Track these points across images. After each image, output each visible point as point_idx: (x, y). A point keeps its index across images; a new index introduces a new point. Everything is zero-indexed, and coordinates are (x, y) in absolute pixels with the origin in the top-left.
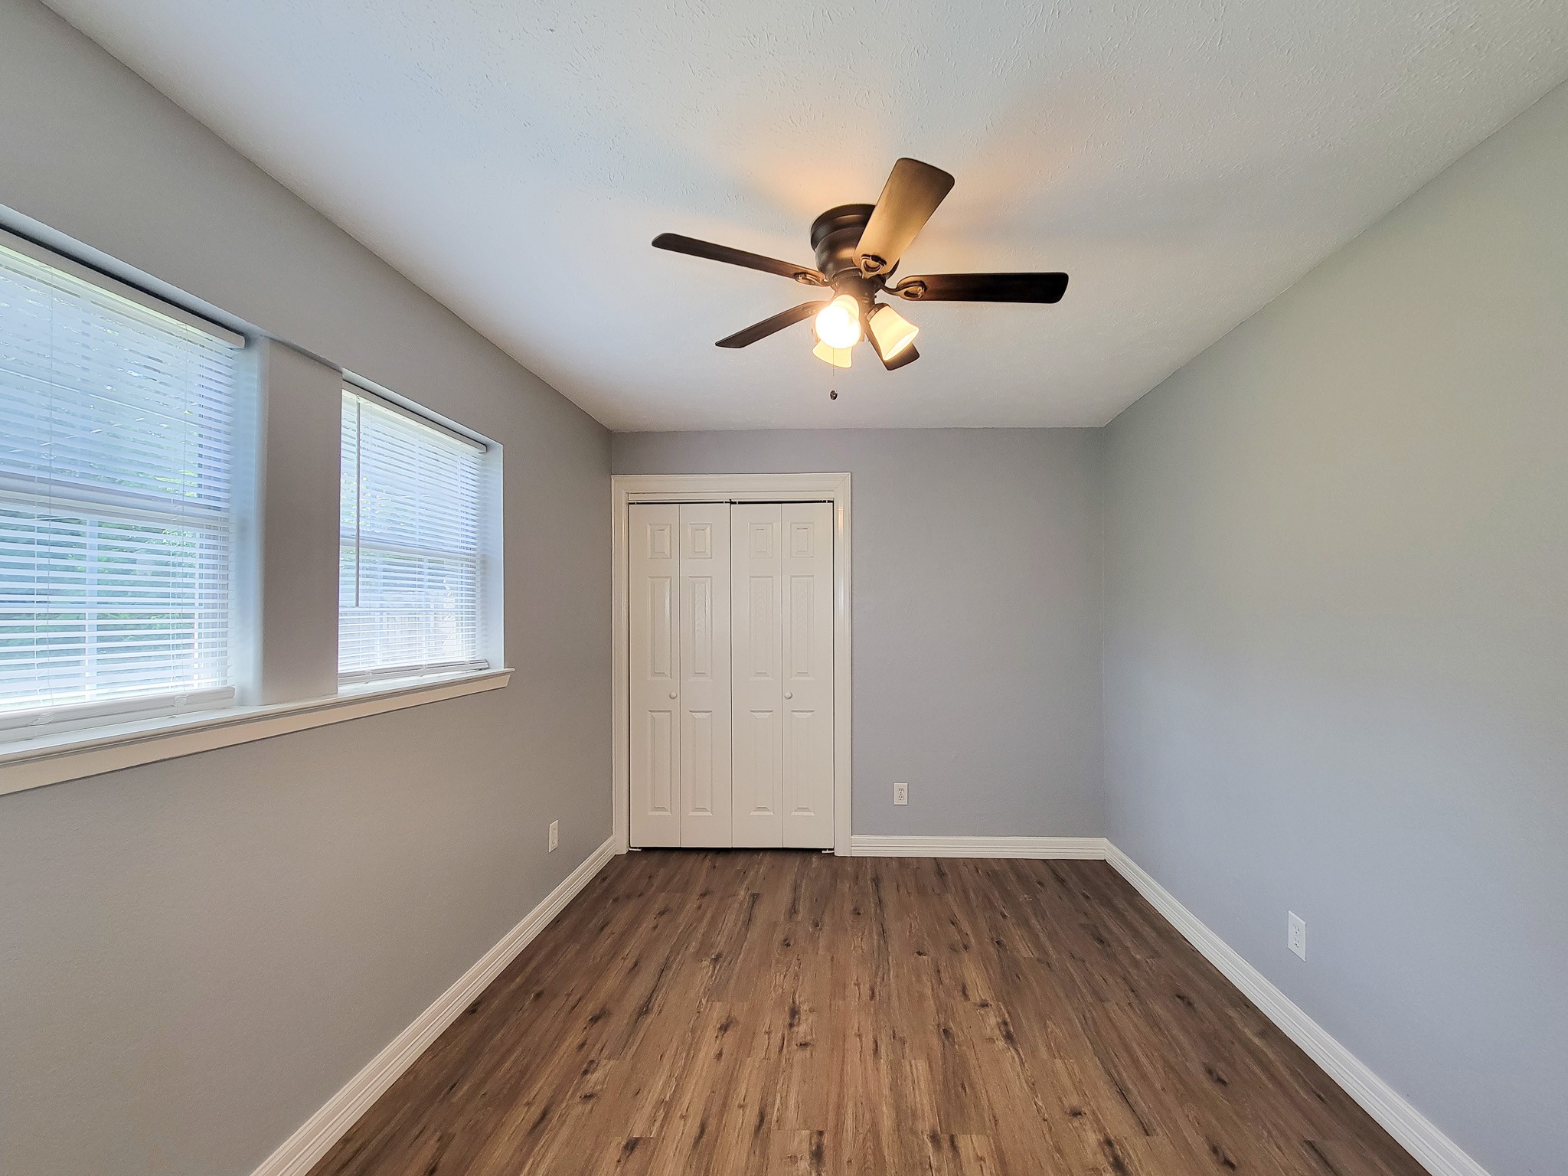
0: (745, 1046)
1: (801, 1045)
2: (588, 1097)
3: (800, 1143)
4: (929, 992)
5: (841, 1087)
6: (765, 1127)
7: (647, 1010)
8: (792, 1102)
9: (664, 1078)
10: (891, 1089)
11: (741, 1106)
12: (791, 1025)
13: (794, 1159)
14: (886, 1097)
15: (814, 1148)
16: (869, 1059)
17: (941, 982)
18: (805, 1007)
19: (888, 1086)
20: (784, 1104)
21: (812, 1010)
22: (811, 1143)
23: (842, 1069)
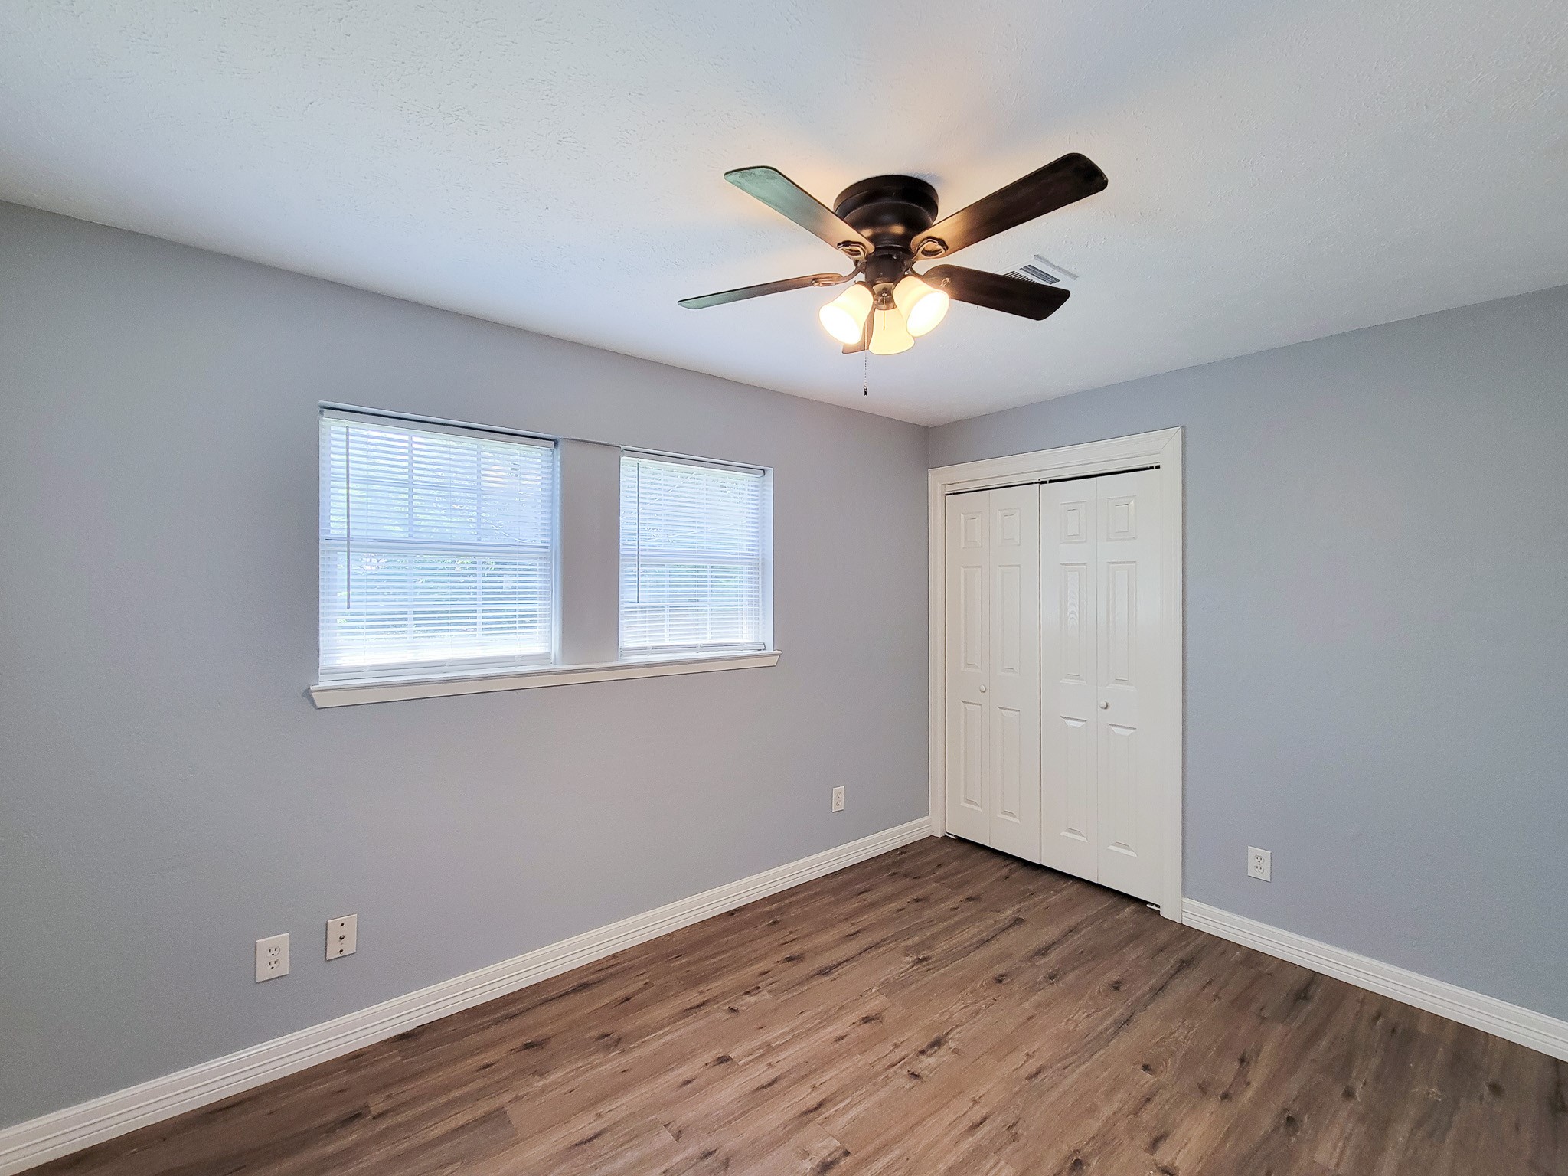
0: (865, 1045)
1: (912, 1074)
2: (733, 1010)
3: (823, 1148)
4: (1107, 1111)
5: (904, 1133)
6: (815, 1114)
7: (828, 972)
8: (853, 1113)
9: (787, 1029)
10: (950, 1169)
11: (814, 1087)
12: (922, 1052)
13: (806, 1154)
14: (936, 1172)
15: (829, 1159)
16: (961, 1127)
17: (1136, 1112)
18: (952, 1045)
19: (950, 1163)
20: (847, 1109)
21: (955, 1051)
22: (830, 1155)
23: (924, 1120)
